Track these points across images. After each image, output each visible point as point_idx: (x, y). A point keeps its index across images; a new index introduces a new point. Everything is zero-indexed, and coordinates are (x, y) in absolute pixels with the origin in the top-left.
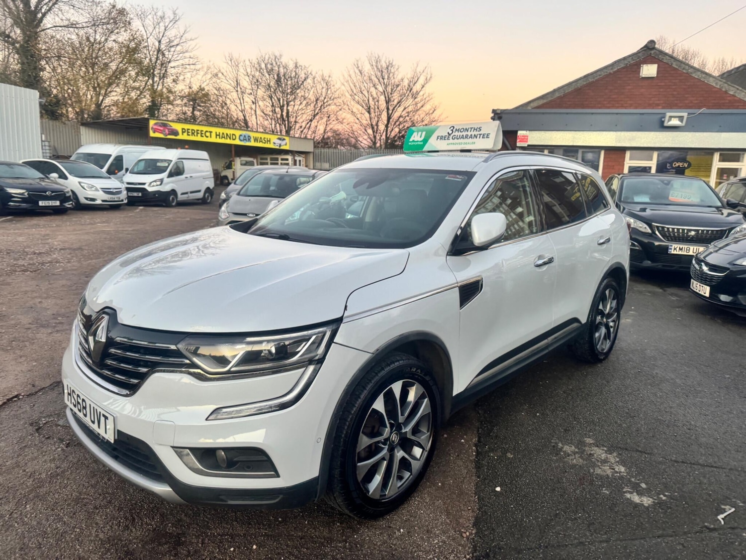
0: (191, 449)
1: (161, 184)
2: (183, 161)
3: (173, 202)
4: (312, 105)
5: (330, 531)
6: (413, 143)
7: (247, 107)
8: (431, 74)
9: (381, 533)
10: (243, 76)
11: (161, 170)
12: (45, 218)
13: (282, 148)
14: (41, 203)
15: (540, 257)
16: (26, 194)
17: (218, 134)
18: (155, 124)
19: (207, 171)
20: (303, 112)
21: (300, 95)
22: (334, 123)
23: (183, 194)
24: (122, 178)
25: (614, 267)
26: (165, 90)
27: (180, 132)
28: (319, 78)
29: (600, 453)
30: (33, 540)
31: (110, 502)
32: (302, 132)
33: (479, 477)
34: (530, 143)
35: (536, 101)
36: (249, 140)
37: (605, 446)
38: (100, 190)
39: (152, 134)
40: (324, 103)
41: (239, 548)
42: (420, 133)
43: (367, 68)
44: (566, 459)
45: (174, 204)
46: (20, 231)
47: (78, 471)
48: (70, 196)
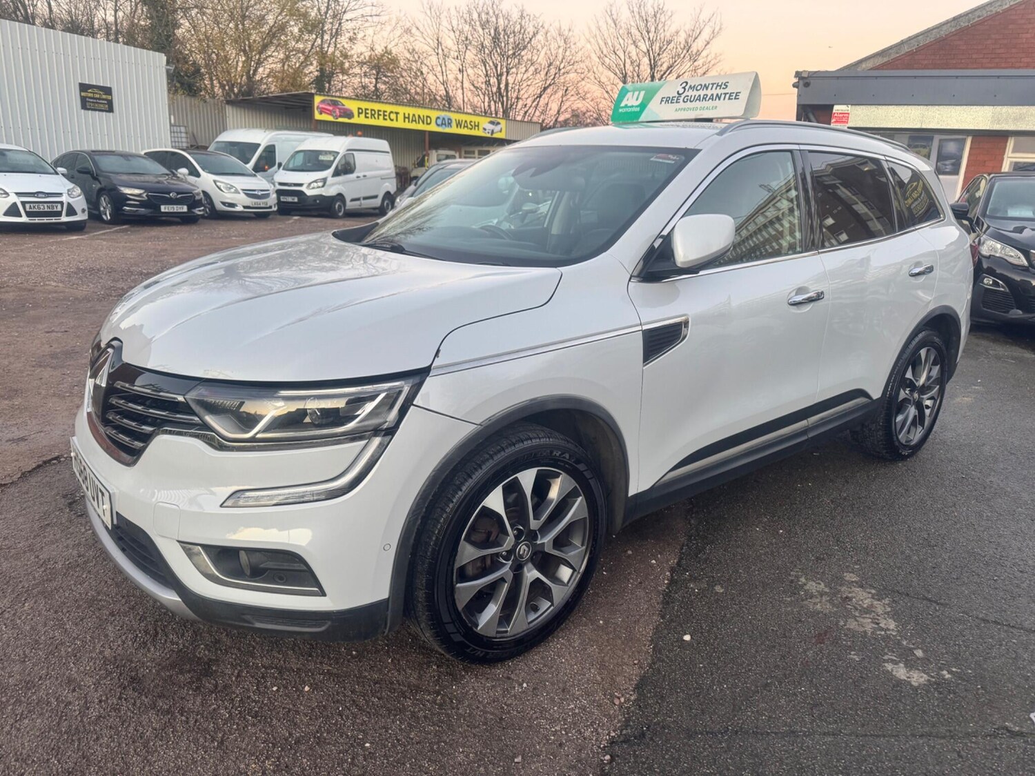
0: (205, 547)
1: (323, 186)
2: (354, 152)
3: (340, 211)
4: (543, 73)
5: (420, 678)
6: (625, 110)
7: (451, 77)
8: (721, 24)
9: (493, 686)
10: (447, 31)
11: (324, 166)
12: (168, 229)
13: (495, 136)
14: (163, 208)
15: (800, 291)
16: (144, 195)
17: (407, 116)
18: (323, 102)
19: (389, 169)
20: (529, 83)
21: (525, 58)
22: (572, 99)
23: (353, 200)
24: (273, 176)
25: (938, 313)
26: (338, 53)
27: (356, 113)
28: (553, 33)
29: (863, 597)
30: (17, 650)
31: (133, 608)
32: (526, 113)
33: (663, 617)
34: (850, 124)
35: (872, 60)
36: (450, 124)
37: (874, 588)
38: (241, 192)
39: (318, 116)
40: (560, 70)
41: (286, 688)
42: (636, 93)
43: (625, 16)
44: (805, 602)
45: (341, 214)
46: (132, 245)
47: (104, 563)
48: (201, 199)
